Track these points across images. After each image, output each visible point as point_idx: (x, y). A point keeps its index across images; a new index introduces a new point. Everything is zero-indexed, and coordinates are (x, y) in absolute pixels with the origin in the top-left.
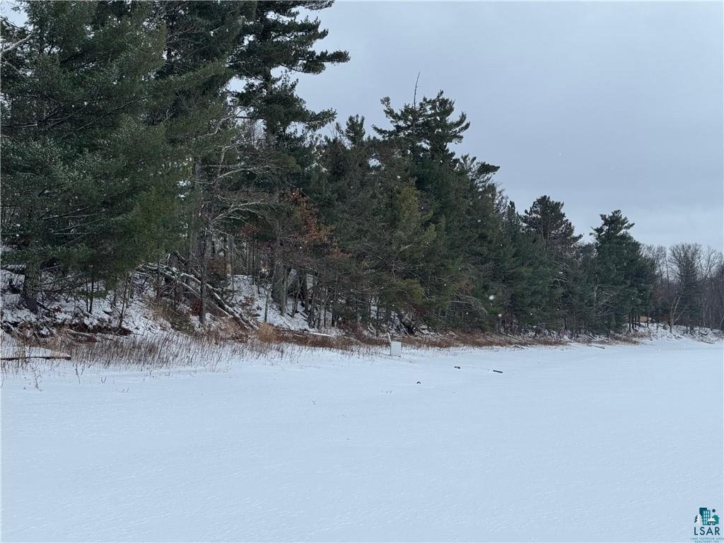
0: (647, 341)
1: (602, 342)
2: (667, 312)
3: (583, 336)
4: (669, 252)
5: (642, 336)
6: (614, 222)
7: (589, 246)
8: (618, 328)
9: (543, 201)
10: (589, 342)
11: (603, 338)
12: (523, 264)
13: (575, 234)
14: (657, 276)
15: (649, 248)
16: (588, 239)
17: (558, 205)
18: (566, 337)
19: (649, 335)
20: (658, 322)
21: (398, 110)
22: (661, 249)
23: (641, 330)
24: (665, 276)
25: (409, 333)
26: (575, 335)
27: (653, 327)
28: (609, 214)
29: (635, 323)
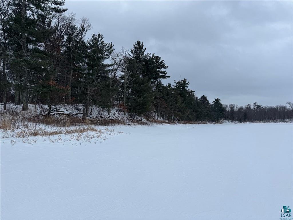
0: (223, 123)
1: (214, 123)
2: (228, 118)
3: (211, 122)
4: (229, 106)
5: (223, 122)
6: (217, 100)
7: (212, 105)
8: (218, 121)
9: (203, 96)
10: (212, 123)
11: (215, 122)
12: (199, 109)
13: (209, 103)
14: (226, 110)
15: (225, 105)
16: (212, 103)
17: (206, 97)
18: (207, 122)
19: (224, 122)
20: (226, 119)
21: (177, 82)
22: (227, 105)
23: (222, 121)
24: (228, 110)
25: (179, 121)
26: (209, 122)
27: (225, 121)
28: (216, 98)
29: (221, 120)
